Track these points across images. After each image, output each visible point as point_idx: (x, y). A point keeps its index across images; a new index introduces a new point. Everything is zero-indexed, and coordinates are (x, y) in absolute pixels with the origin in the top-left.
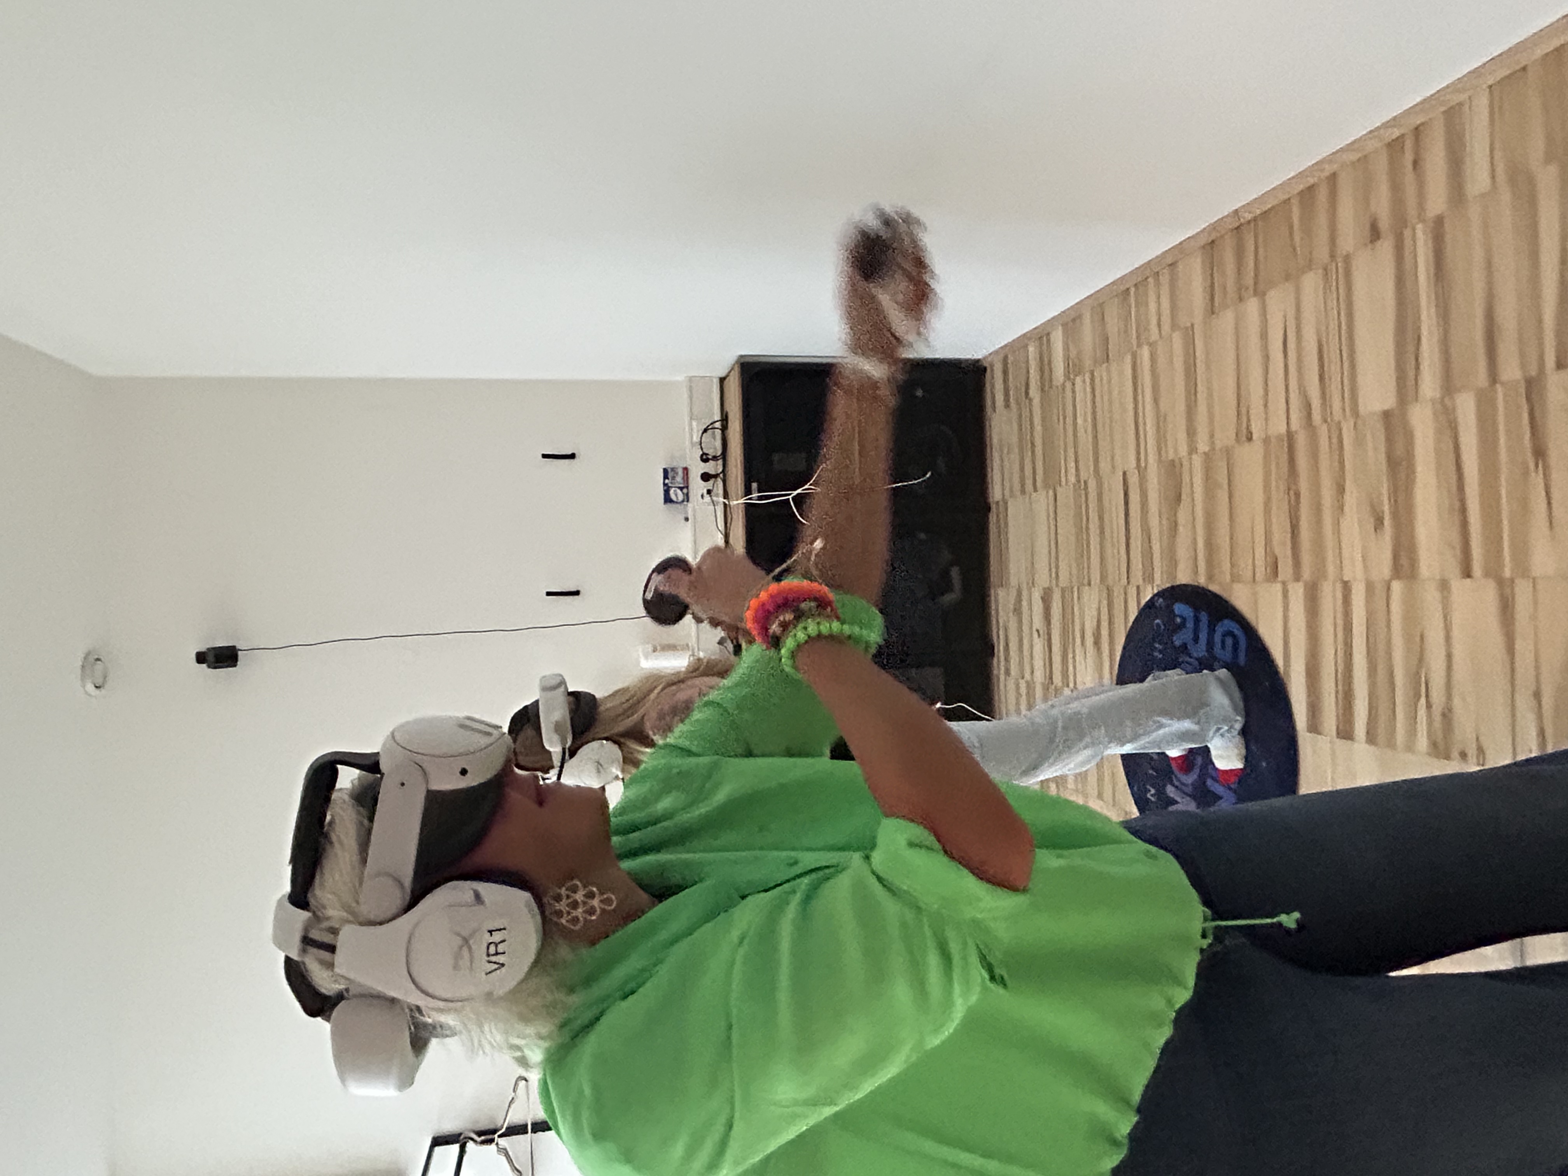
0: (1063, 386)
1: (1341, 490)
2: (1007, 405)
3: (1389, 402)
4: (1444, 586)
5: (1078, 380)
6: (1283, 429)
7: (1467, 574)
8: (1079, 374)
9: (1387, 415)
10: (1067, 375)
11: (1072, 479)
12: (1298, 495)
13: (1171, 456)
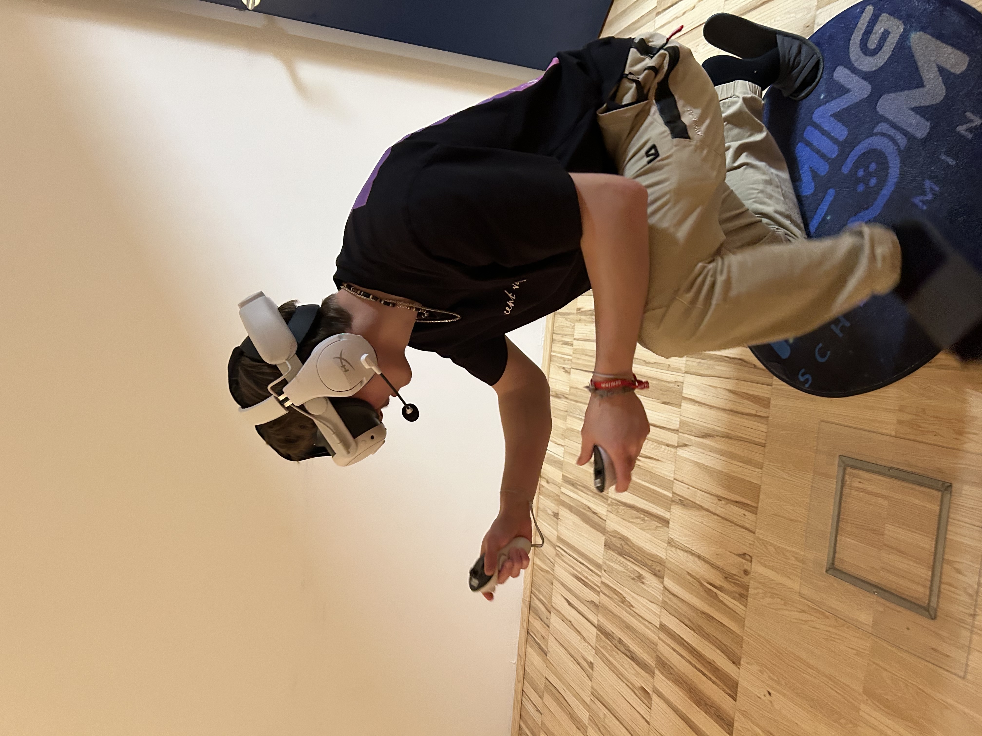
1: (623, 600)
3: (602, 539)
6: (594, 631)
12: (620, 641)
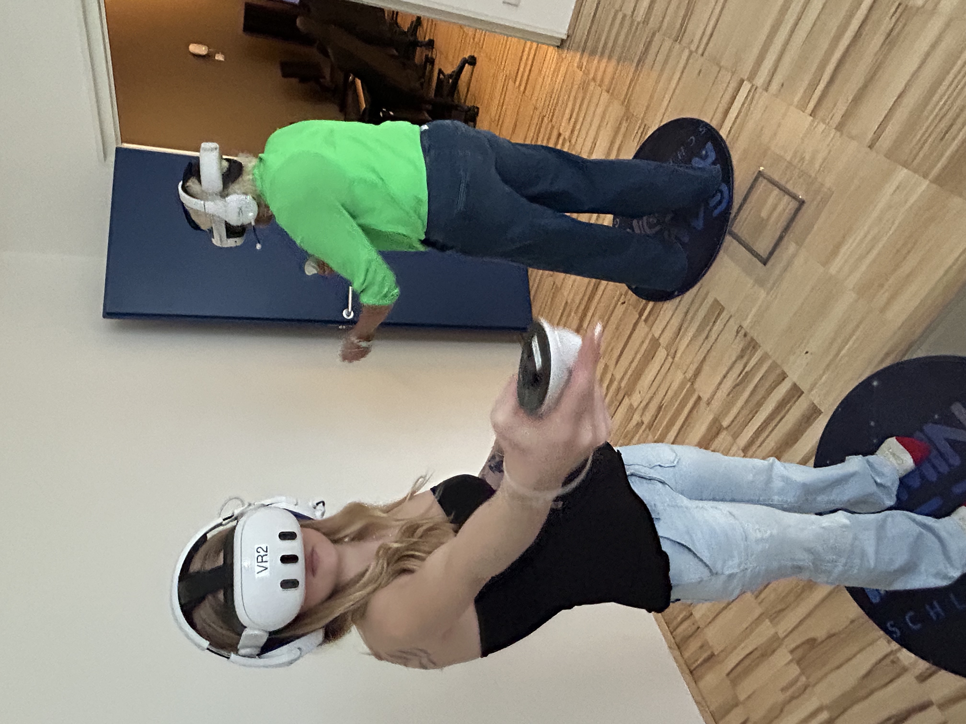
4: (708, 403)
7: (699, 398)
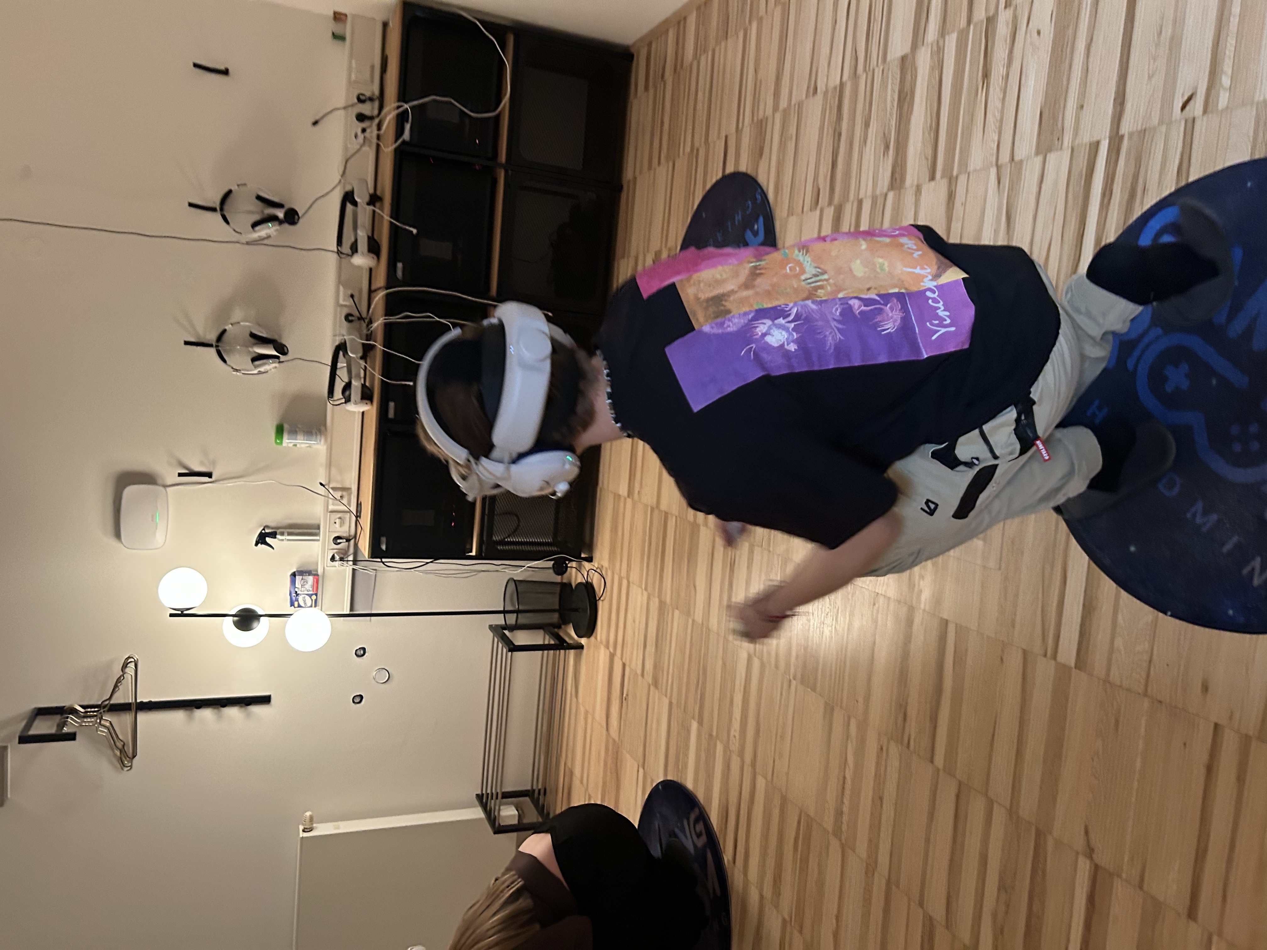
0: (691, 65)
2: (646, 88)
3: (908, 46)
5: (703, 59)
6: (837, 81)
8: (704, 52)
9: (904, 59)
10: (696, 56)
11: (688, 149)
12: (840, 136)
13: (761, 115)
